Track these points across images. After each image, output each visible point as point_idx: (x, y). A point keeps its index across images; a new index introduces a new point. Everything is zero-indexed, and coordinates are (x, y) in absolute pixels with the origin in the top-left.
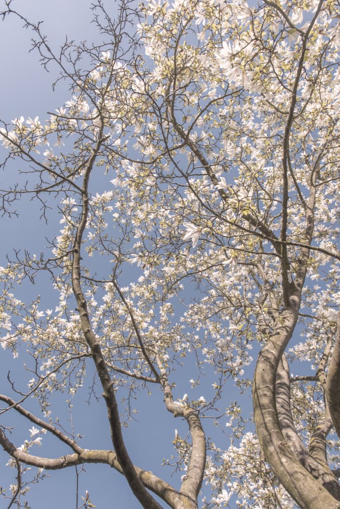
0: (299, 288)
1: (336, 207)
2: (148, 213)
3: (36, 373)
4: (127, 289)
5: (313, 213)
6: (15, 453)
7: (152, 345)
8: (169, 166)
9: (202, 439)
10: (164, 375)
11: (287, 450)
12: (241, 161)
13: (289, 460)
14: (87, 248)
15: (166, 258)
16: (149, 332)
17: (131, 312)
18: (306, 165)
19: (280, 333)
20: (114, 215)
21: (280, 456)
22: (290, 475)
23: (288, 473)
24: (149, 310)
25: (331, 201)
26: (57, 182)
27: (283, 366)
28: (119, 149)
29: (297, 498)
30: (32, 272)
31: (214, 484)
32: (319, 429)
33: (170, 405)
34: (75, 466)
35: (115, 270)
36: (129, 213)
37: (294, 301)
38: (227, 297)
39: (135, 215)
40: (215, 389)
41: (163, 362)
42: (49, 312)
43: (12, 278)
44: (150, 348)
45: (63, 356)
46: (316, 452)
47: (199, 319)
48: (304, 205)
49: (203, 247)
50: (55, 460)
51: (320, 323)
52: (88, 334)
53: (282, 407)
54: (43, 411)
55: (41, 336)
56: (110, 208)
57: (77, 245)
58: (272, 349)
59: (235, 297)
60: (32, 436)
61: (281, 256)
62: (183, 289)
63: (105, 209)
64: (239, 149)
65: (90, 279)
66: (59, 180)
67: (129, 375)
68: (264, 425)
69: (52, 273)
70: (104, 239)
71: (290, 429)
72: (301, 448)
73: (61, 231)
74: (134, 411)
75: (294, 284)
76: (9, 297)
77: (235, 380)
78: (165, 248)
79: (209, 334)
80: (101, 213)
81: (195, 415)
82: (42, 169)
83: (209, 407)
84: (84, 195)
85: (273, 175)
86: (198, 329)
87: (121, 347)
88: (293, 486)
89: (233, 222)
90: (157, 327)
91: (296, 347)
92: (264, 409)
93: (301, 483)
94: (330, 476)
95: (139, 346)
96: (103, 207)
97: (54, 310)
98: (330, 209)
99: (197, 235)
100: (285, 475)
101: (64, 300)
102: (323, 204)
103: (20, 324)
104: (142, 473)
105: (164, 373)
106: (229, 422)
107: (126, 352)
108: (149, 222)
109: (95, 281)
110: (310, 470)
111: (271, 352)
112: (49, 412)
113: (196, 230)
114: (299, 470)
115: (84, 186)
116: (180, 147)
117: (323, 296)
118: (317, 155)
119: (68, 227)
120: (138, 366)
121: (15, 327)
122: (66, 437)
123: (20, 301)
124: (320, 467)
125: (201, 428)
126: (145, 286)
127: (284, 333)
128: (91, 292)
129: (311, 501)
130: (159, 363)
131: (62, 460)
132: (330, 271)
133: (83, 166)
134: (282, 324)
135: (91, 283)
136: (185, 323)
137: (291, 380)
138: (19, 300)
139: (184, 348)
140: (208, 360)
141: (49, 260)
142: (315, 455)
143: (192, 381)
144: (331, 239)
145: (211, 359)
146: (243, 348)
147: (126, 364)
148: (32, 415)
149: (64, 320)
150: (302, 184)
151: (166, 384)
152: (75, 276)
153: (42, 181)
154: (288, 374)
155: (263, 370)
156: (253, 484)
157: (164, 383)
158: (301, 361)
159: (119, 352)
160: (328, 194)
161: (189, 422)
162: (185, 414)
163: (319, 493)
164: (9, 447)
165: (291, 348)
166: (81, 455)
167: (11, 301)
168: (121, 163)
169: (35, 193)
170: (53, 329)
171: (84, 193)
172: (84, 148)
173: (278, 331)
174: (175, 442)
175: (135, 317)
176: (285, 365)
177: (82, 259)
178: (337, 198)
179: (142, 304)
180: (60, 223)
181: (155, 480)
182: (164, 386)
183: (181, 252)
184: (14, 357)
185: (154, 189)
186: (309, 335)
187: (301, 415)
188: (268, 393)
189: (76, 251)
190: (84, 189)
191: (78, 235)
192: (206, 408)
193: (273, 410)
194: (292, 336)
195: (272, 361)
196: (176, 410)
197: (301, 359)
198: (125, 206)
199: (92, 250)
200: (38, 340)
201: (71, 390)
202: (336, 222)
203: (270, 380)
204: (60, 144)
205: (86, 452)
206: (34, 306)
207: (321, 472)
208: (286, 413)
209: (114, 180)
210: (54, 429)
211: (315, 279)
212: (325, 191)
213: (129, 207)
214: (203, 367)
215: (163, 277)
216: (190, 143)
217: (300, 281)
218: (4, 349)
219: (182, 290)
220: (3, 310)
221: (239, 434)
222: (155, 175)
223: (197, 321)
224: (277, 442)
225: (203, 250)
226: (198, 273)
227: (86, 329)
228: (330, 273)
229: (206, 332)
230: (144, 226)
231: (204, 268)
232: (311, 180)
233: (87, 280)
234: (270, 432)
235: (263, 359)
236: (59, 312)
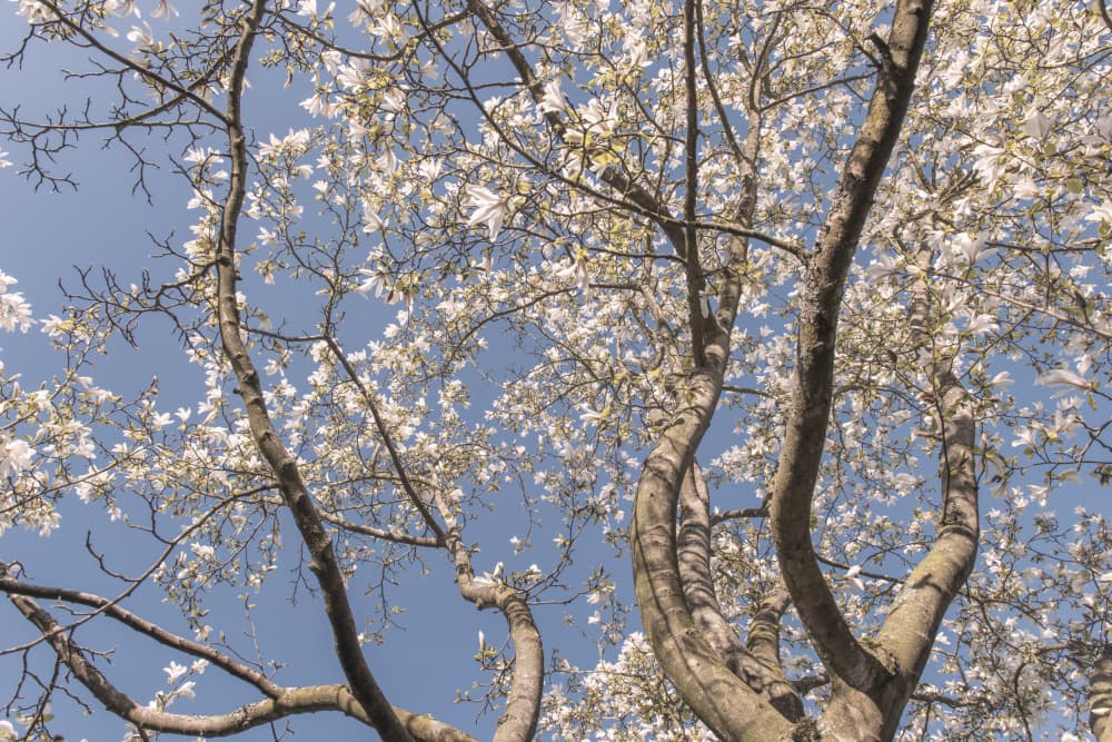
0: (724, 329)
1: (805, 158)
2: (398, 183)
3: (153, 532)
4: (362, 356)
5: (755, 169)
6: (133, 713)
7: (426, 473)
8: (436, 66)
9: (534, 645)
10: (452, 530)
11: (700, 643)
12: (600, 54)
13: (702, 661)
14: (259, 264)
15: (440, 277)
16: (418, 445)
17: (372, 404)
18: (740, 64)
19: (686, 421)
20: (316, 186)
21: (686, 655)
22: (704, 689)
23: (701, 684)
24: (415, 399)
25: (793, 144)
26: (166, 102)
27: (696, 491)
28: (315, 25)
29: (717, 728)
30: (127, 317)
31: (570, 736)
32: (766, 605)
33: (468, 588)
34: (269, 724)
35: (329, 313)
36: (352, 182)
37: (713, 355)
38: (583, 362)
39: (366, 185)
40: (561, 547)
41: (451, 504)
42: (184, 414)
43: (83, 341)
44: (421, 478)
45: (227, 510)
46: (759, 647)
47: (525, 413)
48: (738, 154)
49: (525, 253)
50: (225, 716)
51: (771, 403)
52: (267, 442)
53: (694, 568)
54: (191, 627)
55: (171, 469)
56: (307, 169)
57: (225, 247)
58: (668, 453)
59: (599, 360)
60: (170, 680)
61: (686, 260)
62: (486, 347)
63: (293, 172)
64: (596, 28)
65: (271, 335)
66: (172, 94)
67: (377, 536)
68: (653, 602)
69: (175, 318)
70: (298, 242)
71: (708, 608)
72: (729, 641)
73: (192, 227)
74: (395, 609)
75: (715, 321)
76: (81, 385)
77: (605, 532)
78: (436, 253)
79: (548, 441)
80: (285, 182)
81: (520, 600)
82: (121, 66)
83: (548, 584)
84: (232, 130)
85: (671, 88)
86: (524, 434)
87: (357, 479)
88: (710, 706)
89: (575, 181)
90: (435, 434)
91: (726, 456)
92: (654, 570)
93: (724, 700)
94: (782, 685)
95: (397, 475)
96: (289, 169)
97: (195, 408)
98: (792, 162)
99: (498, 213)
100: (696, 689)
101: (216, 387)
102: (777, 151)
103: (117, 445)
104: (411, 718)
105: (454, 525)
106: (593, 615)
107: (368, 492)
108: (402, 202)
109: (283, 338)
110: (745, 679)
111: (667, 460)
112: (207, 629)
113: (495, 203)
114: (721, 677)
115: (232, 108)
116: (458, 19)
117: (777, 348)
118: (763, 41)
119: (208, 217)
120: (398, 517)
121: (103, 450)
122: (243, 668)
123: (110, 394)
124: (765, 671)
125: (532, 624)
126: (400, 347)
127: (692, 421)
128: (278, 364)
129: (744, 730)
130: (442, 506)
131: (239, 716)
132: (791, 294)
133: (226, 59)
134: (690, 403)
135: (275, 343)
136: (497, 422)
137: (714, 520)
138: (107, 390)
139: (495, 473)
140: (550, 495)
141: (165, 287)
142: (757, 652)
143: (515, 540)
144: (794, 228)
145: (554, 494)
146: (620, 466)
147: (370, 516)
148: (160, 629)
149: (220, 430)
150: (734, 107)
151: (458, 547)
152: (225, 318)
153: (125, 97)
154: (707, 505)
155: (652, 495)
156: (645, 725)
157: (454, 546)
158: (736, 481)
159: (354, 492)
160: (789, 130)
161: (507, 615)
162: (498, 601)
163: (759, 714)
164: (117, 702)
165: (716, 458)
166: (280, 701)
167: (87, 393)
168: (321, 60)
169: (113, 130)
170: (196, 453)
171: (234, 125)
172: (229, 21)
173: (681, 416)
174: (479, 656)
175: (383, 415)
176: (701, 488)
177: (239, 279)
178: (806, 138)
179: (399, 386)
180: (189, 207)
181: (439, 730)
182: (454, 552)
183: (473, 263)
184: (113, 518)
185: (403, 119)
186: (751, 430)
187: (737, 587)
188: (662, 540)
189: (225, 262)
190: (231, 116)
191: (225, 224)
192: (542, 586)
193: (672, 571)
194: (709, 425)
195: (669, 476)
196: (481, 596)
197: (737, 479)
198: (342, 164)
199: (270, 268)
200: (165, 477)
201: (252, 578)
202: (804, 191)
203: (664, 514)
204: (166, 11)
205: (290, 694)
206: (146, 402)
207: (767, 680)
208: (702, 579)
209: (309, 101)
210: (214, 654)
211: (760, 315)
212: (782, 123)
213: (351, 166)
214: (537, 511)
215: (440, 324)
216: (481, 9)
217: (727, 314)
218: (86, 502)
219: (484, 350)
220: (70, 415)
221: (615, 636)
222: (405, 87)
223: (521, 417)
224: (679, 631)
225: (526, 261)
226: (515, 310)
227: (262, 433)
228: (791, 299)
229: (540, 438)
230: (390, 212)
231: (528, 300)
232: (751, 97)
233: (266, 338)
234: (667, 612)
235: (650, 474)
236: (206, 413)
